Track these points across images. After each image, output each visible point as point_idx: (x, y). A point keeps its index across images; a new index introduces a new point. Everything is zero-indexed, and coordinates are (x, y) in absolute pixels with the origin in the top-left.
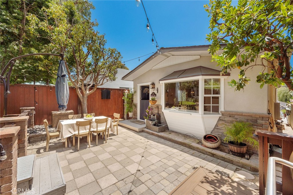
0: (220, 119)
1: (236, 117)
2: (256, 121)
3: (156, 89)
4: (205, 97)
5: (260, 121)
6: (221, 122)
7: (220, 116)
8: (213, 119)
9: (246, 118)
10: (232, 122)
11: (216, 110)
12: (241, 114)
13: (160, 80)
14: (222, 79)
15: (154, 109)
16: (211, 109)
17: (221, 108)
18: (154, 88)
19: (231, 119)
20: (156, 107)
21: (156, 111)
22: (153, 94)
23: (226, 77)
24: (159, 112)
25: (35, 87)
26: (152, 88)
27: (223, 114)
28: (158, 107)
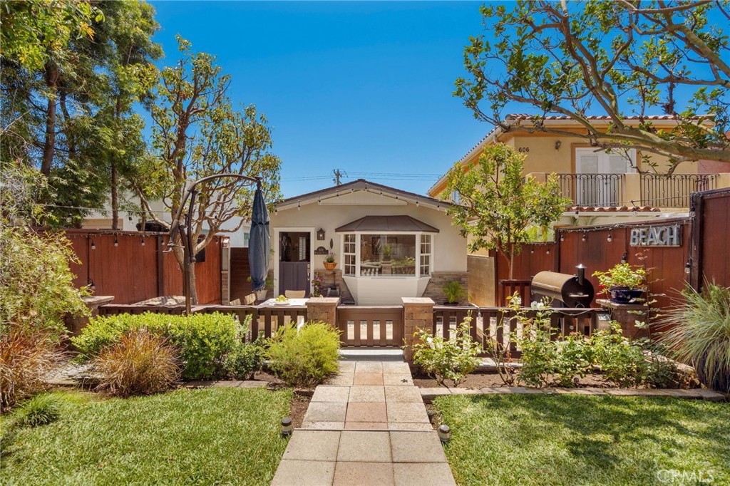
0: (430, 282)
1: (445, 277)
2: (460, 280)
3: (327, 240)
5: (463, 279)
6: (431, 285)
7: (430, 277)
8: (427, 279)
9: (454, 277)
10: (441, 283)
11: (427, 271)
12: (449, 274)
13: (337, 230)
14: (432, 235)
15: (325, 278)
16: (424, 271)
17: (432, 270)
18: (323, 238)
19: (440, 280)
20: (330, 273)
21: (330, 282)
22: (321, 251)
23: (436, 234)
24: (337, 282)
25: (88, 239)
26: (319, 238)
27: (433, 276)
28: (334, 273)
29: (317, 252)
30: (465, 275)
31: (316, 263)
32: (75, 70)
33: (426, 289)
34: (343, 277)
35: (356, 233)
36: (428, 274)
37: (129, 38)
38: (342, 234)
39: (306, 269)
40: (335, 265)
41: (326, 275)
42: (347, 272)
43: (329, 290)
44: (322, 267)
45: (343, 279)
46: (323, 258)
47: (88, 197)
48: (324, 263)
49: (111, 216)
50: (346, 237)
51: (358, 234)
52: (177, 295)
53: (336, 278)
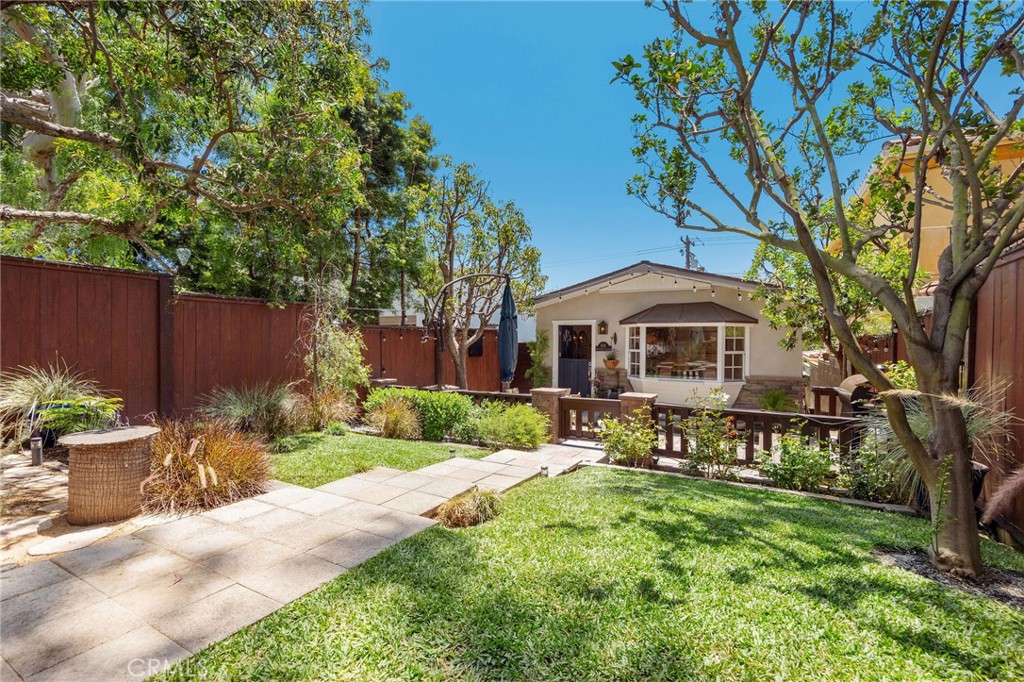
0: (743, 389)
1: (766, 383)
2: (790, 388)
3: (610, 334)
4: (726, 355)
5: (794, 388)
6: (745, 393)
7: (744, 383)
8: (737, 386)
9: (780, 384)
10: (760, 392)
11: (738, 374)
12: (772, 380)
13: (622, 322)
14: (747, 327)
15: (607, 378)
16: (733, 374)
17: (746, 372)
18: (605, 333)
19: (759, 387)
20: (613, 372)
21: (613, 383)
22: (603, 347)
23: (752, 325)
24: (621, 384)
25: (381, 332)
26: (601, 333)
27: (748, 381)
28: (618, 373)
29: (599, 348)
30: (798, 382)
31: (597, 360)
32: (370, 204)
33: (738, 399)
34: (628, 378)
35: (639, 325)
36: (741, 377)
37: (411, 161)
38: (627, 327)
39: (587, 368)
40: (618, 362)
41: (609, 375)
42: (633, 373)
43: (610, 392)
44: (602, 365)
45: (629, 381)
46: (604, 355)
47: (379, 300)
48: (604, 361)
49: (400, 314)
50: (631, 329)
51: (643, 327)
52: (449, 384)
53: (621, 379)
